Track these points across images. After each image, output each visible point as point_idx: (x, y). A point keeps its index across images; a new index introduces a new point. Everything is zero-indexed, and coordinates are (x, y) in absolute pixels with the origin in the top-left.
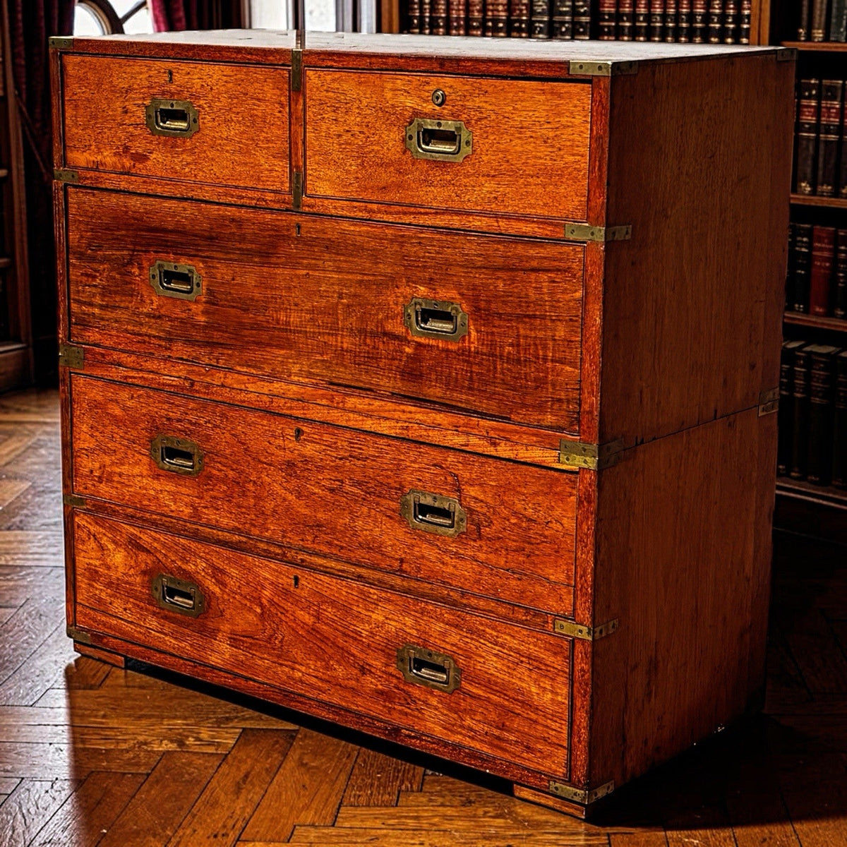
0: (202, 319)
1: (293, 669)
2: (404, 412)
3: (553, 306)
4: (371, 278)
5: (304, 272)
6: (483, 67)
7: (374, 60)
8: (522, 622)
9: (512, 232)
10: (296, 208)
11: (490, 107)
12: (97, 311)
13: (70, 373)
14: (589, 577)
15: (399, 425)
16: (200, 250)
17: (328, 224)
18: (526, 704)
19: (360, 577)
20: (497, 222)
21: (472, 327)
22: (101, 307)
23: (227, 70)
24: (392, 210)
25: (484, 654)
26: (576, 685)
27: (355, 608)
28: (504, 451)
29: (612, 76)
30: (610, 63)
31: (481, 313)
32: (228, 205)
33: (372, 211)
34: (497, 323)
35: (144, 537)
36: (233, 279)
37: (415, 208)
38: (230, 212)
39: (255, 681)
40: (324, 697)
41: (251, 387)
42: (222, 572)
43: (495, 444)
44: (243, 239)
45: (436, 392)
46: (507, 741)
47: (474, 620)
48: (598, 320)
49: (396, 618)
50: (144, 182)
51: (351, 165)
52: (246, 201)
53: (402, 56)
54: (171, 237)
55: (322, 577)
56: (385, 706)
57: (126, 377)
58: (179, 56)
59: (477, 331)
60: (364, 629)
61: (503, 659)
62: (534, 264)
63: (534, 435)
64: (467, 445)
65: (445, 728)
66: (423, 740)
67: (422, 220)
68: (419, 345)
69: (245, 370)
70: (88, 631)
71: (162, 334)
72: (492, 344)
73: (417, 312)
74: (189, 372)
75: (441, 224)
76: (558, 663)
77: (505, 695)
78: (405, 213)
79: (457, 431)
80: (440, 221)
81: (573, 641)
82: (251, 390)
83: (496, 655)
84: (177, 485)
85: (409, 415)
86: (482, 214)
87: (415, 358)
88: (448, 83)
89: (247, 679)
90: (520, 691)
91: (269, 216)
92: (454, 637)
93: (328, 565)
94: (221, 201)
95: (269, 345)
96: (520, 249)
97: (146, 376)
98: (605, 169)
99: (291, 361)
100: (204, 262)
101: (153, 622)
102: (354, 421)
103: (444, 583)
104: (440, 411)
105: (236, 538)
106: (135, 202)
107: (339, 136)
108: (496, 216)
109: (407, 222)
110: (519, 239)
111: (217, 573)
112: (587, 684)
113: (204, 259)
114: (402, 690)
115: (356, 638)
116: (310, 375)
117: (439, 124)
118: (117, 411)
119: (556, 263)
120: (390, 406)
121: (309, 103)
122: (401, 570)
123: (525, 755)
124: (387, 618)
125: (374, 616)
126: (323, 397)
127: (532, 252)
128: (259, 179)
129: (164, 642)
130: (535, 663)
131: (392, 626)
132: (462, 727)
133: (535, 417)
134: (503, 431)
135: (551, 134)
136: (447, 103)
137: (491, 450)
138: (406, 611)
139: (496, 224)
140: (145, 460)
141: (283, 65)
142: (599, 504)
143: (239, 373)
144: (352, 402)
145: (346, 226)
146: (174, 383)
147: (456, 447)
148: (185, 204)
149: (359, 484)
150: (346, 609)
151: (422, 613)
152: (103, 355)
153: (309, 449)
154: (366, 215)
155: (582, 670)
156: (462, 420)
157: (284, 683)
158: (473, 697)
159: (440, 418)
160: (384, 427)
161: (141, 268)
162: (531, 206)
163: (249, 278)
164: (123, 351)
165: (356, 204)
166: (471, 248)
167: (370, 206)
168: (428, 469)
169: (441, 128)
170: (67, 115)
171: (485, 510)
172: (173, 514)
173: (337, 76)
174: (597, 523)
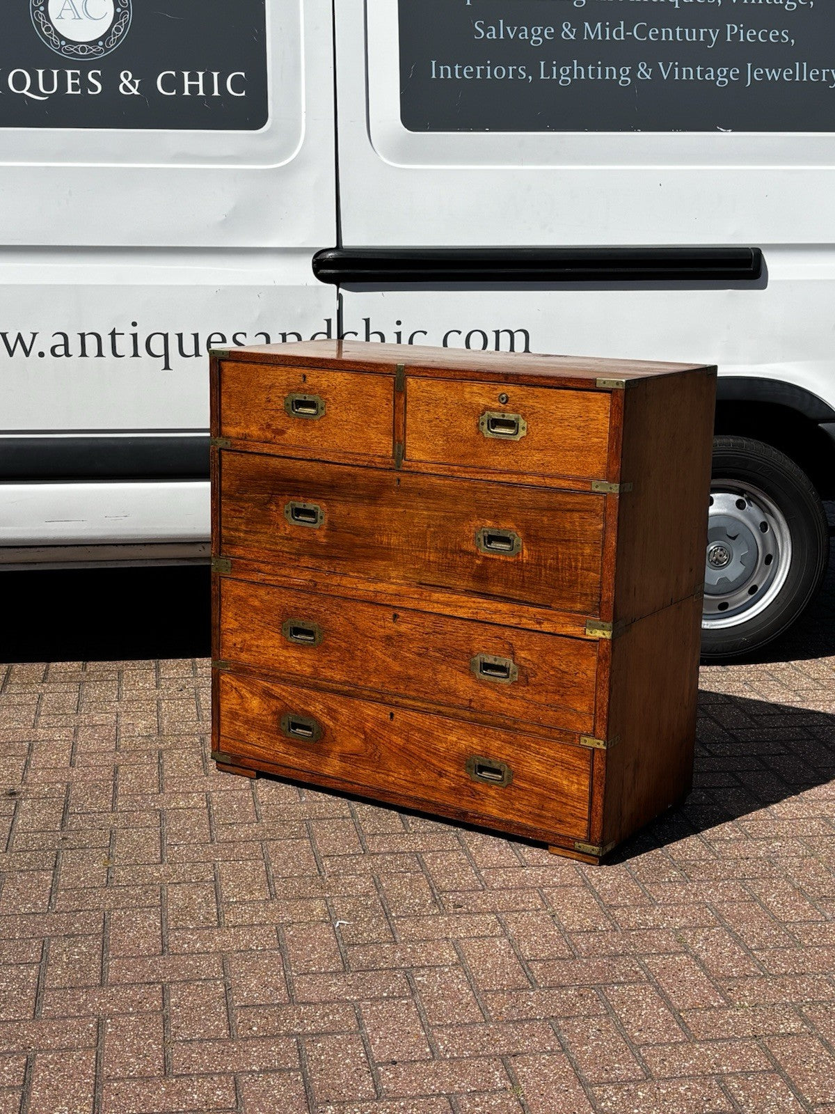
1: (388, 775)
2: (474, 602)
3: (582, 534)
4: (452, 514)
5: (402, 510)
6: (535, 380)
7: (457, 373)
8: (556, 739)
9: (554, 486)
10: (396, 468)
11: (539, 406)
12: (242, 535)
13: (220, 577)
14: (605, 709)
15: (470, 611)
16: (324, 495)
17: (420, 479)
18: (561, 792)
19: (439, 713)
20: (544, 479)
21: (524, 547)
22: (246, 532)
23: (347, 376)
24: (467, 470)
25: (529, 761)
26: (595, 779)
27: (435, 733)
28: (546, 627)
29: (626, 389)
30: (624, 381)
31: (532, 538)
32: (345, 465)
33: (451, 471)
34: (542, 544)
35: (275, 689)
36: (349, 514)
37: (485, 470)
38: (348, 469)
39: (358, 784)
40: (410, 793)
41: (360, 586)
42: (335, 711)
43: (540, 623)
44: (355, 488)
45: (497, 589)
46: (545, 817)
47: (522, 739)
48: (614, 543)
49: (466, 739)
50: (282, 448)
51: (439, 441)
52: (360, 463)
54: (302, 485)
55: (411, 713)
56: (456, 798)
58: (311, 365)
60: (441, 747)
61: (543, 763)
62: (569, 507)
63: (568, 617)
64: (520, 624)
66: (483, 819)
67: (490, 478)
68: (486, 559)
70: (228, 754)
71: (292, 551)
72: (539, 558)
73: (485, 537)
74: (313, 576)
75: (504, 480)
76: (582, 764)
77: (545, 787)
78: (478, 473)
79: (513, 614)
80: (501, 478)
81: (594, 750)
82: (361, 588)
83: (538, 761)
84: (302, 653)
85: (478, 605)
86: (534, 474)
87: (481, 567)
88: (511, 390)
89: (353, 783)
90: (555, 784)
91: (377, 473)
92: (509, 750)
93: (416, 704)
94: (341, 462)
95: (375, 558)
96: (560, 498)
97: (279, 579)
98: (620, 446)
99: (391, 568)
100: (326, 503)
101: (280, 747)
102: (437, 609)
103: (501, 714)
104: (500, 602)
105: (346, 688)
106: (275, 462)
107: (431, 421)
108: (543, 476)
109: (480, 478)
110: (560, 490)
111: (331, 713)
112: (602, 778)
113: (326, 500)
114: (470, 787)
115: (435, 753)
116: (405, 578)
117: (503, 416)
118: (257, 603)
119: (585, 507)
120: (464, 598)
121: (409, 399)
122: (470, 707)
123: (558, 826)
124: (459, 739)
125: (449, 738)
126: (415, 592)
127: (568, 499)
128: (370, 449)
129: (289, 760)
130: (566, 765)
131: (463, 745)
132: (513, 809)
133: (568, 605)
134: (545, 614)
135: (583, 424)
136: (509, 402)
137: (537, 627)
138: (473, 734)
139: (543, 481)
140: (277, 636)
141: (390, 374)
142: (612, 661)
143: (353, 577)
144: (436, 596)
145: (434, 480)
146: (301, 584)
147: (513, 625)
148: (313, 463)
149: (440, 650)
150: (428, 734)
151: (485, 735)
152: (246, 565)
153: (403, 628)
154: (449, 474)
155: (599, 769)
156: (516, 607)
157: (381, 785)
158: (521, 789)
159: (501, 606)
160: (461, 613)
161: (277, 505)
162: (568, 470)
163: (360, 514)
164: (262, 562)
165: (441, 466)
166: (526, 496)
167: (452, 467)
168: (491, 639)
169: (505, 418)
170: (223, 401)
171: (532, 666)
172: (297, 673)
173: (430, 382)
174: (611, 673)
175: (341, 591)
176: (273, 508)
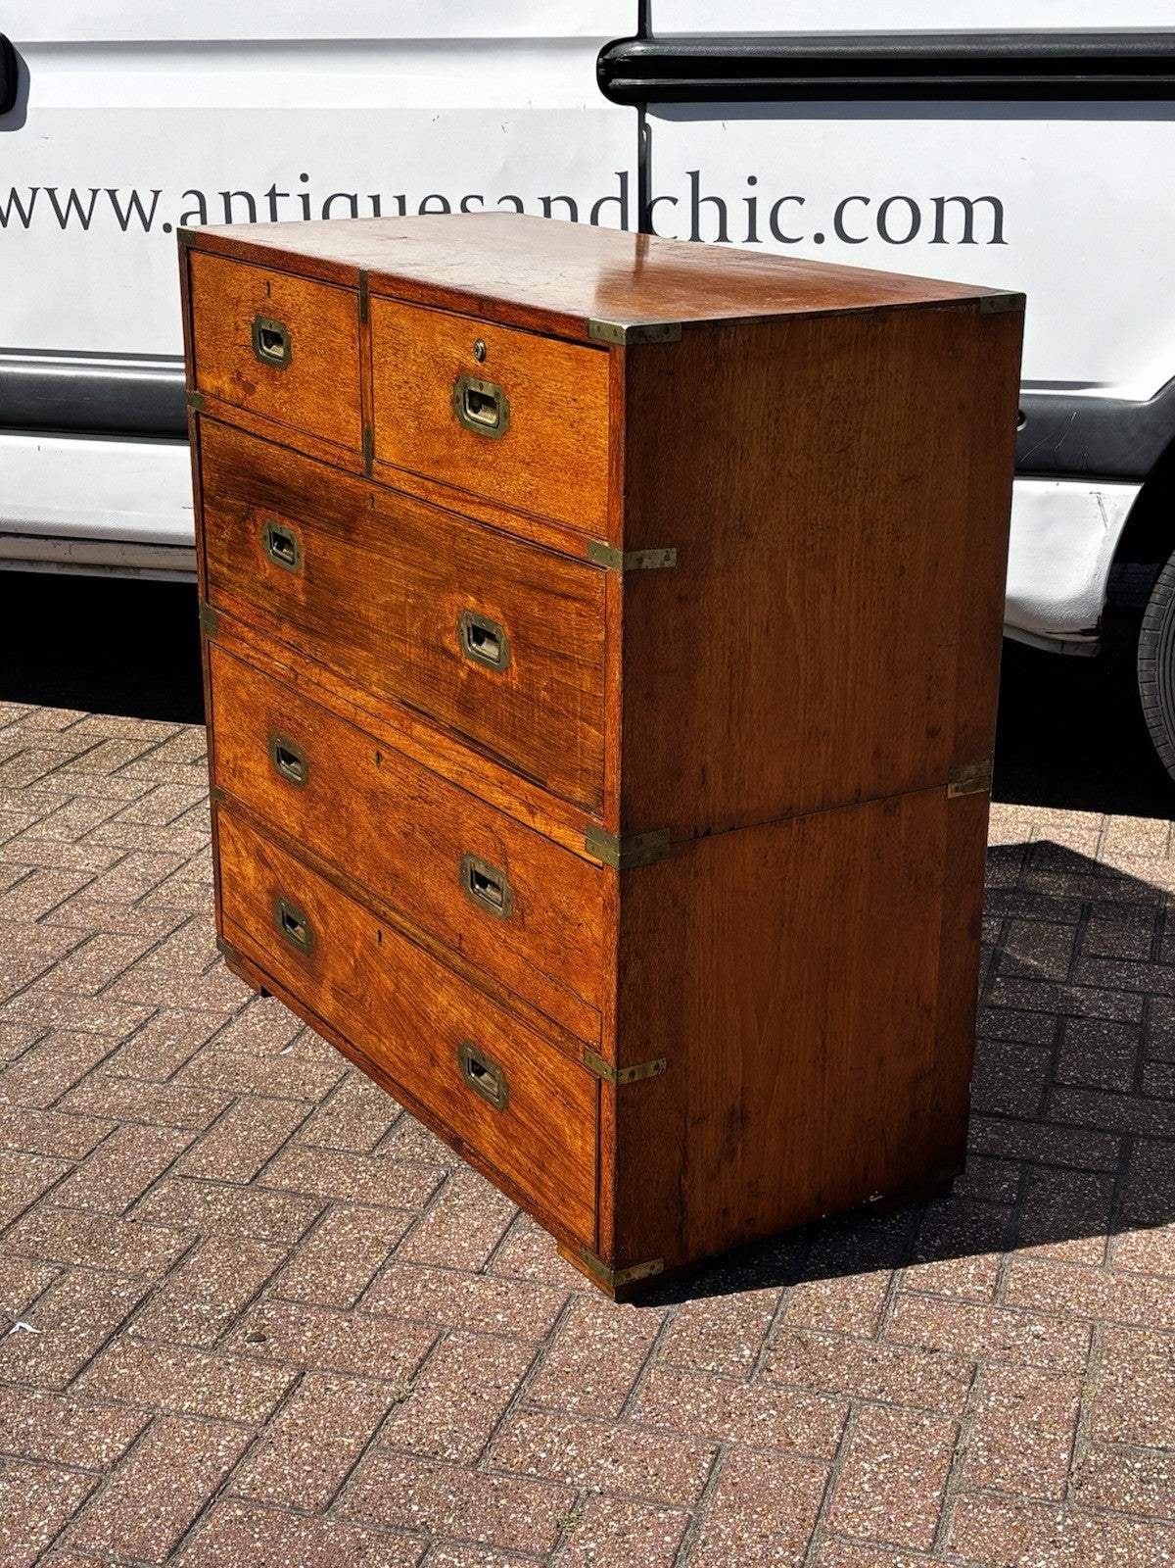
0: (302, 598)
1: (380, 1040)
2: (458, 752)
3: (579, 646)
4: (431, 576)
5: (377, 557)
6: (515, 315)
7: (425, 292)
8: (557, 1043)
9: (543, 541)
10: (367, 474)
11: (524, 371)
12: (225, 570)
13: (209, 641)
14: (613, 1005)
15: (455, 768)
16: (299, 513)
17: (395, 501)
18: (561, 1145)
19: (429, 949)
20: (531, 524)
21: (513, 658)
22: (229, 567)
23: (312, 287)
24: (443, 492)
25: (527, 1073)
26: (603, 1136)
27: (425, 983)
28: (539, 823)
29: (627, 346)
30: (625, 327)
31: (522, 643)
32: (316, 460)
33: (426, 490)
34: (534, 657)
35: (267, 850)
36: (324, 555)
37: (462, 492)
38: (320, 469)
39: (352, 1045)
40: (403, 1082)
41: (340, 691)
42: (324, 907)
43: (532, 813)
44: (329, 506)
45: (485, 734)
46: (545, 1185)
47: (519, 1028)
48: (618, 676)
49: (456, 1006)
50: (253, 419)
51: (410, 427)
52: (328, 458)
53: (448, 291)
54: (277, 492)
55: (400, 939)
56: (450, 1109)
57: (248, 656)
58: (273, 265)
59: (518, 665)
60: (432, 1010)
61: (542, 1084)
62: (563, 587)
63: (566, 811)
64: (510, 809)
65: (497, 1152)
66: (479, 1160)
67: (471, 511)
68: (471, 671)
69: (336, 669)
70: (232, 946)
71: (274, 610)
72: (530, 686)
73: (468, 628)
74: (295, 662)
75: (483, 518)
76: (585, 1102)
77: (544, 1128)
78: (455, 499)
79: (501, 788)
80: (483, 514)
81: (600, 1080)
82: (340, 695)
83: (536, 1078)
84: (290, 796)
85: (463, 759)
86: (518, 512)
87: (468, 687)
88: (488, 333)
89: (346, 1041)
90: (555, 1127)
91: (348, 480)
92: (503, 1046)
93: (404, 924)
94: (310, 454)
95: (354, 643)
96: (551, 565)
97: (262, 658)
98: (621, 472)
99: (371, 666)
100: (301, 527)
101: (276, 952)
102: (415, 750)
103: (495, 974)
104: (489, 759)
105: (334, 871)
106: (249, 442)
107: (400, 387)
108: (531, 518)
109: (457, 509)
110: (550, 552)
111: (321, 907)
112: (612, 1139)
113: (304, 524)
114: (463, 1094)
115: (426, 1018)
116: (387, 688)
117: (481, 387)
118: (244, 696)
119: (582, 591)
120: (447, 743)
121: (376, 340)
122: (460, 948)
123: (560, 1207)
124: (450, 1004)
125: (439, 997)
126: (395, 717)
127: (562, 571)
128: (338, 432)
129: (285, 976)
130: (569, 1099)
131: (454, 1015)
132: (511, 1155)
133: (565, 787)
134: (539, 798)
135: (577, 416)
136: (487, 358)
137: (527, 819)
138: (465, 1000)
139: (529, 527)
140: (266, 758)
141: (352, 287)
142: (622, 913)
143: (333, 673)
144: (418, 729)
145: (408, 504)
146: (283, 672)
147: (501, 807)
148: (285, 452)
149: (426, 833)
150: (417, 981)
151: (477, 1007)
152: (231, 625)
153: (388, 780)
154: (423, 495)
155: (607, 1120)
156: (504, 775)
157: (373, 1055)
158: (518, 1121)
159: (488, 768)
160: (443, 767)
161: (256, 525)
162: (560, 510)
163: (335, 554)
164: (246, 624)
165: (416, 479)
166: (510, 556)
167: (426, 483)
168: (481, 829)
169: (483, 392)
170: (195, 325)
171: (527, 894)
172: (288, 830)
173: (396, 307)
174: (620, 939)
175: (320, 696)
176: (251, 527)
